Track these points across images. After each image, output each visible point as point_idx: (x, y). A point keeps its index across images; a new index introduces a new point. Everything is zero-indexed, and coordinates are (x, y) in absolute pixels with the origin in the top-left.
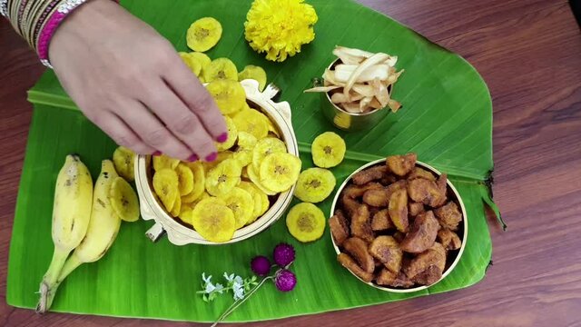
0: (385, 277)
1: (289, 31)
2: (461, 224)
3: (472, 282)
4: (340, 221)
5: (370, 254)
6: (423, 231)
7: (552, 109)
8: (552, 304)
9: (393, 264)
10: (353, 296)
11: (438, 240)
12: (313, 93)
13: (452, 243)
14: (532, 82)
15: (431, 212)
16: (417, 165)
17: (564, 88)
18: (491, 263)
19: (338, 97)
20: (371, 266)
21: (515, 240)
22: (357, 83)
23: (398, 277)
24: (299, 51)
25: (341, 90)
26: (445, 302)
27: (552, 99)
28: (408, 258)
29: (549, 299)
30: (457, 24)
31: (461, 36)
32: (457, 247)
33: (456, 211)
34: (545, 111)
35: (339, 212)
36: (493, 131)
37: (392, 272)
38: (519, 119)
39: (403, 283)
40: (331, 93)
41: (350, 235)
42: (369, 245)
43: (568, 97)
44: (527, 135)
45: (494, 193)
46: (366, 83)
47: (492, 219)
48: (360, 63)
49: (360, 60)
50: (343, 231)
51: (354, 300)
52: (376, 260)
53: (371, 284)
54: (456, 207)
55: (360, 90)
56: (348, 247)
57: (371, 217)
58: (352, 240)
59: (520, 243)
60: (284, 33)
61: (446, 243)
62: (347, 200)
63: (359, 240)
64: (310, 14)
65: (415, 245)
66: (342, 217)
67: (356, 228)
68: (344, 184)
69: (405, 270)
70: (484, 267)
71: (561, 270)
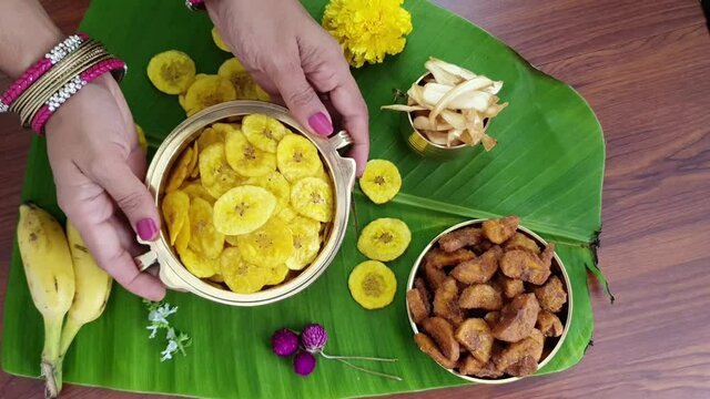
0: (471, 366)
1: (374, 35)
2: (565, 306)
3: (567, 365)
4: (422, 294)
5: (456, 339)
6: (520, 317)
7: (676, 157)
8: (657, 392)
9: (481, 352)
10: (425, 376)
11: (538, 326)
12: (391, 111)
13: (553, 329)
14: (655, 122)
15: (532, 296)
16: (519, 231)
17: (692, 131)
18: (591, 343)
19: (422, 122)
20: (455, 353)
21: (622, 315)
22: (448, 109)
23: (485, 366)
24: (380, 61)
25: (426, 113)
26: (534, 387)
27: (677, 145)
28: (500, 347)
29: (656, 387)
30: (568, 44)
31: (572, 60)
32: (558, 334)
33: (561, 290)
34: (667, 159)
35: (419, 283)
36: (604, 182)
37: (478, 360)
38: (636, 167)
39: (491, 373)
40: (414, 115)
41: (432, 314)
42: (456, 328)
43: (695, 143)
44: (644, 188)
45: (599, 258)
46: (459, 111)
47: (595, 288)
48: (457, 84)
49: (458, 81)
50: (423, 307)
51: (427, 382)
52: (461, 346)
53: (451, 371)
54: (560, 285)
55: (449, 117)
56: (428, 326)
57: (460, 293)
58: (436, 320)
59: (627, 319)
60: (365, 37)
61: (546, 329)
62: (431, 271)
63: (443, 322)
64: (404, 21)
65: (509, 333)
66: (423, 289)
67: (439, 306)
68: (429, 246)
69: (495, 359)
70: (582, 348)
71: (671, 354)
